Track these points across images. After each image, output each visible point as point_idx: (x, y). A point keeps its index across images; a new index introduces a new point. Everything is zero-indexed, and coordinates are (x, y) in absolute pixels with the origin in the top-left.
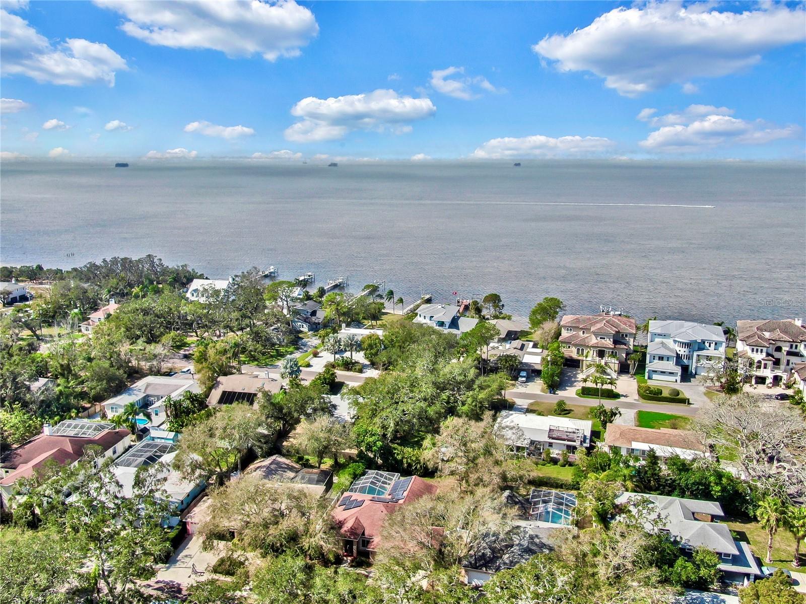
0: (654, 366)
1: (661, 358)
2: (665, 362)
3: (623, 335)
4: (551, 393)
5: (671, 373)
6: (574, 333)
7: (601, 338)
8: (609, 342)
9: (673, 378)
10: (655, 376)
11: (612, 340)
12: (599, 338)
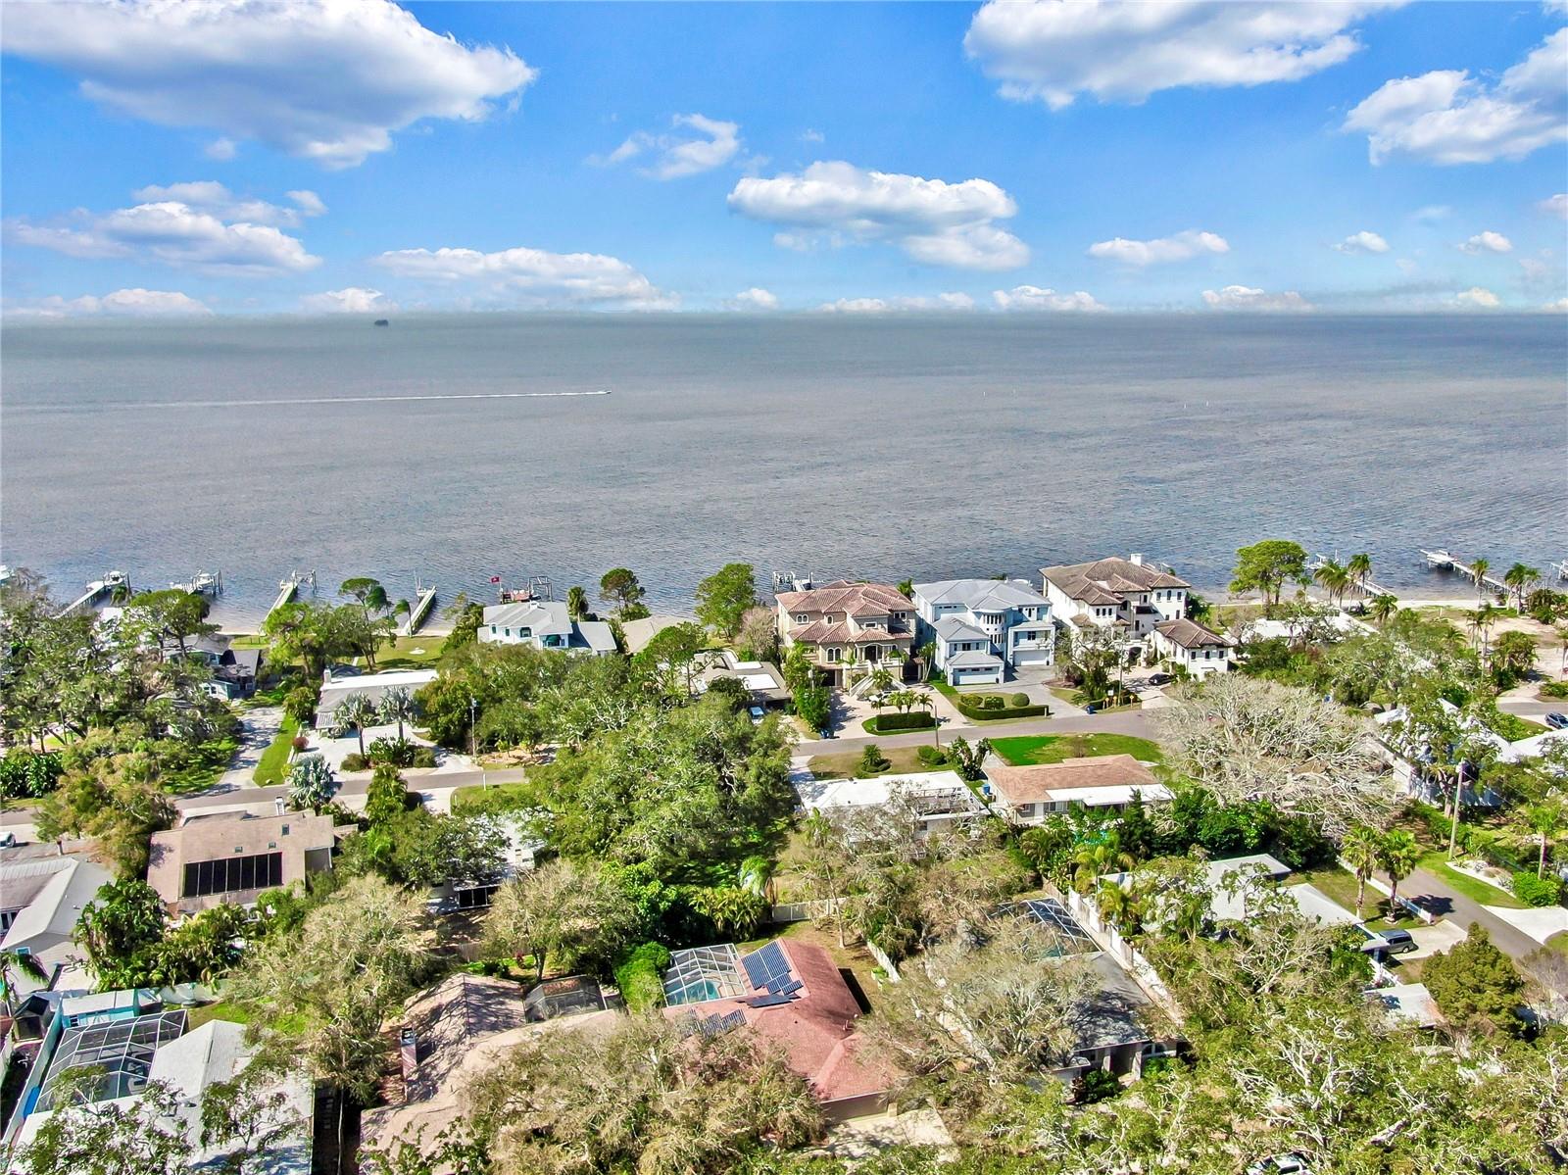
0: (960, 661)
1: (967, 647)
2: (973, 652)
3: (897, 615)
4: (826, 737)
5: (988, 669)
6: (812, 623)
7: (868, 626)
8: (882, 630)
9: (990, 678)
10: (963, 679)
11: (886, 626)
12: (864, 627)
